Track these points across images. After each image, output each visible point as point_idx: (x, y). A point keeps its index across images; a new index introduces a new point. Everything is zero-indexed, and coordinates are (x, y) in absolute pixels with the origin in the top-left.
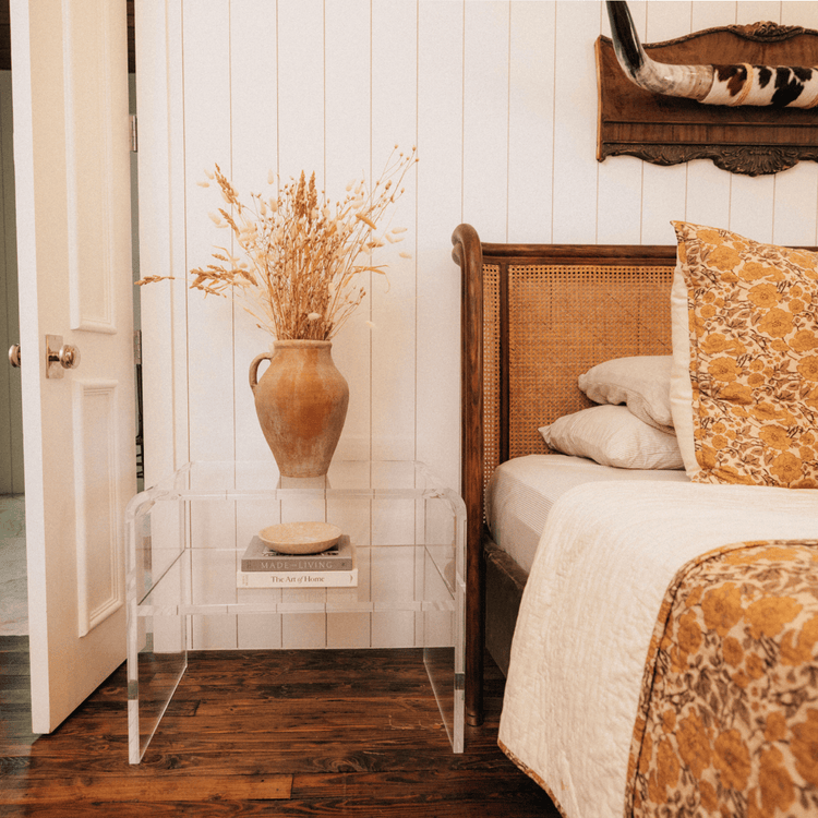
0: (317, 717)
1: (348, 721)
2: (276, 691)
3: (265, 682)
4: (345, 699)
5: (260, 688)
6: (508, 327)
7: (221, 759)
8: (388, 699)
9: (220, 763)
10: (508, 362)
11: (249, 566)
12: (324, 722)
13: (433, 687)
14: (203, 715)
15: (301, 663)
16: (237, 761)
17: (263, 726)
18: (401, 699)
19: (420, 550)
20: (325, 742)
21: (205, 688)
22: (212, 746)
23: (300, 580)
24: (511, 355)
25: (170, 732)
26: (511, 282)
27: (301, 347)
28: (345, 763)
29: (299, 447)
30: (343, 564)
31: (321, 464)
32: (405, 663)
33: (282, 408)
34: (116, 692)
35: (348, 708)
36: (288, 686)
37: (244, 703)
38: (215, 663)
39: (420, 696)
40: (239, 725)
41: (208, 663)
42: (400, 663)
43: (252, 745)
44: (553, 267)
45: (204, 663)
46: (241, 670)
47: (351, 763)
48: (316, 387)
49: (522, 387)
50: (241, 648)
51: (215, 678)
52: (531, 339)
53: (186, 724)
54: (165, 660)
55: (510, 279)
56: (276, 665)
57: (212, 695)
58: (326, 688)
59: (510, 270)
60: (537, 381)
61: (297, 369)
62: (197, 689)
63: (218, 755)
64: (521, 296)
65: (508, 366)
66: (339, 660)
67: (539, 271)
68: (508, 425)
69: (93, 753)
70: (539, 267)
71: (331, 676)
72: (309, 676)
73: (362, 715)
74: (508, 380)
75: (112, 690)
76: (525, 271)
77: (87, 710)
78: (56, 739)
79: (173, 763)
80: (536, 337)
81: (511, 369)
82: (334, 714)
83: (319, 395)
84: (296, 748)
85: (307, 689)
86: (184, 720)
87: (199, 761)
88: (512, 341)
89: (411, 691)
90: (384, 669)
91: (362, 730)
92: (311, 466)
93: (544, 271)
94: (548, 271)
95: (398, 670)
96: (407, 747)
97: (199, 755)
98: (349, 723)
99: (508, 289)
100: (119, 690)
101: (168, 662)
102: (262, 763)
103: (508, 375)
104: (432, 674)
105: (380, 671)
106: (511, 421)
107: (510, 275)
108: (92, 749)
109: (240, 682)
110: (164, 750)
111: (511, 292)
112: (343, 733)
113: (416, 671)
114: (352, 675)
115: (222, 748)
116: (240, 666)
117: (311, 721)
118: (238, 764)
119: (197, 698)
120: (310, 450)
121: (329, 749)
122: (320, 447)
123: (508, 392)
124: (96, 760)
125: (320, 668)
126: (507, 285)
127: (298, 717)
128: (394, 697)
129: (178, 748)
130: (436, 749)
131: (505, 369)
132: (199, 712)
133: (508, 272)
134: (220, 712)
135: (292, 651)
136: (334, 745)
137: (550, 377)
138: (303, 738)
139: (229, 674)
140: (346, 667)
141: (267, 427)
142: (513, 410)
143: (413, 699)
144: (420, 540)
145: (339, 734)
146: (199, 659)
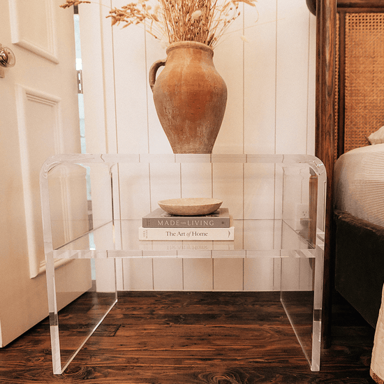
0: (204, 339)
1: (227, 343)
2: (176, 319)
3: (169, 313)
4: (225, 325)
5: (165, 316)
6: (345, 60)
7: (127, 372)
8: (257, 326)
9: (124, 374)
10: (344, 86)
11: (148, 223)
12: (209, 343)
13: (289, 318)
14: (121, 336)
15: (195, 300)
16: (138, 374)
17: (162, 345)
18: (266, 327)
19: (278, 224)
20: (210, 360)
21: (126, 316)
22: (121, 361)
23: (189, 235)
24: (346, 81)
25: (93, 348)
26: (347, 26)
27: (187, 47)
28: (224, 378)
29: (187, 129)
30: (223, 223)
31: (205, 145)
32: (268, 301)
33: (172, 94)
34: (67, 317)
35: (227, 332)
36: (185, 315)
37: (152, 327)
38: (137, 299)
39: (280, 325)
40: (145, 344)
41: (132, 299)
42: (264, 301)
43: (153, 361)
44: (379, 14)
45: (129, 299)
46: (154, 304)
47: (229, 378)
48: (200, 77)
49: (354, 105)
50: (156, 290)
51: (134, 309)
52: (361, 68)
53: (106, 343)
54: (104, 297)
55: (347, 24)
56: (178, 301)
57: (130, 321)
58: (212, 317)
59: (347, 17)
60: (365, 100)
61: (184, 63)
62: (120, 316)
63: (124, 369)
64: (354, 37)
65: (344, 90)
66: (221, 299)
67: (368, 18)
68: (344, 132)
69: (30, 364)
70: (368, 14)
71: (216, 309)
72: (199, 309)
73: (237, 338)
74: (344, 99)
75: (65, 316)
76: (357, 18)
77: (39, 330)
78: (7, 351)
79: (88, 374)
80: (365, 68)
81: (346, 91)
82: (217, 337)
83: (202, 84)
84: (187, 363)
85: (197, 318)
86: (106, 339)
87: (109, 373)
88: (347, 70)
89: (273, 321)
90: (253, 305)
91: (238, 350)
92: (197, 146)
93: (372, 18)
94: (375, 17)
95: (262, 306)
96: (273, 365)
97: (110, 367)
98: (228, 344)
99: (345, 32)
100: (70, 316)
101: (105, 298)
102: (157, 376)
103: (344, 96)
104: (287, 309)
105: (250, 306)
106: (346, 130)
107: (347, 21)
108: (30, 361)
109: (152, 313)
110: (83, 362)
111: (347, 33)
112: (223, 352)
113: (275, 306)
114: (231, 308)
115: (129, 362)
116: (153, 301)
117: (200, 342)
118: (139, 377)
119: (119, 323)
120: (196, 133)
121: (212, 365)
122: (204, 130)
123: (344, 109)
124: (30, 370)
125: (208, 304)
126: (345, 29)
127: (190, 339)
128: (261, 325)
129: (96, 361)
130: (297, 367)
131: (342, 92)
132: (118, 333)
133: (345, 19)
134: (133, 333)
135: (190, 292)
136: (216, 362)
137: (375, 97)
138: (192, 356)
139: (145, 307)
140: (227, 303)
141: (162, 114)
142: (347, 122)
143: (275, 327)
144: (278, 216)
145: (219, 353)
146: (126, 297)
